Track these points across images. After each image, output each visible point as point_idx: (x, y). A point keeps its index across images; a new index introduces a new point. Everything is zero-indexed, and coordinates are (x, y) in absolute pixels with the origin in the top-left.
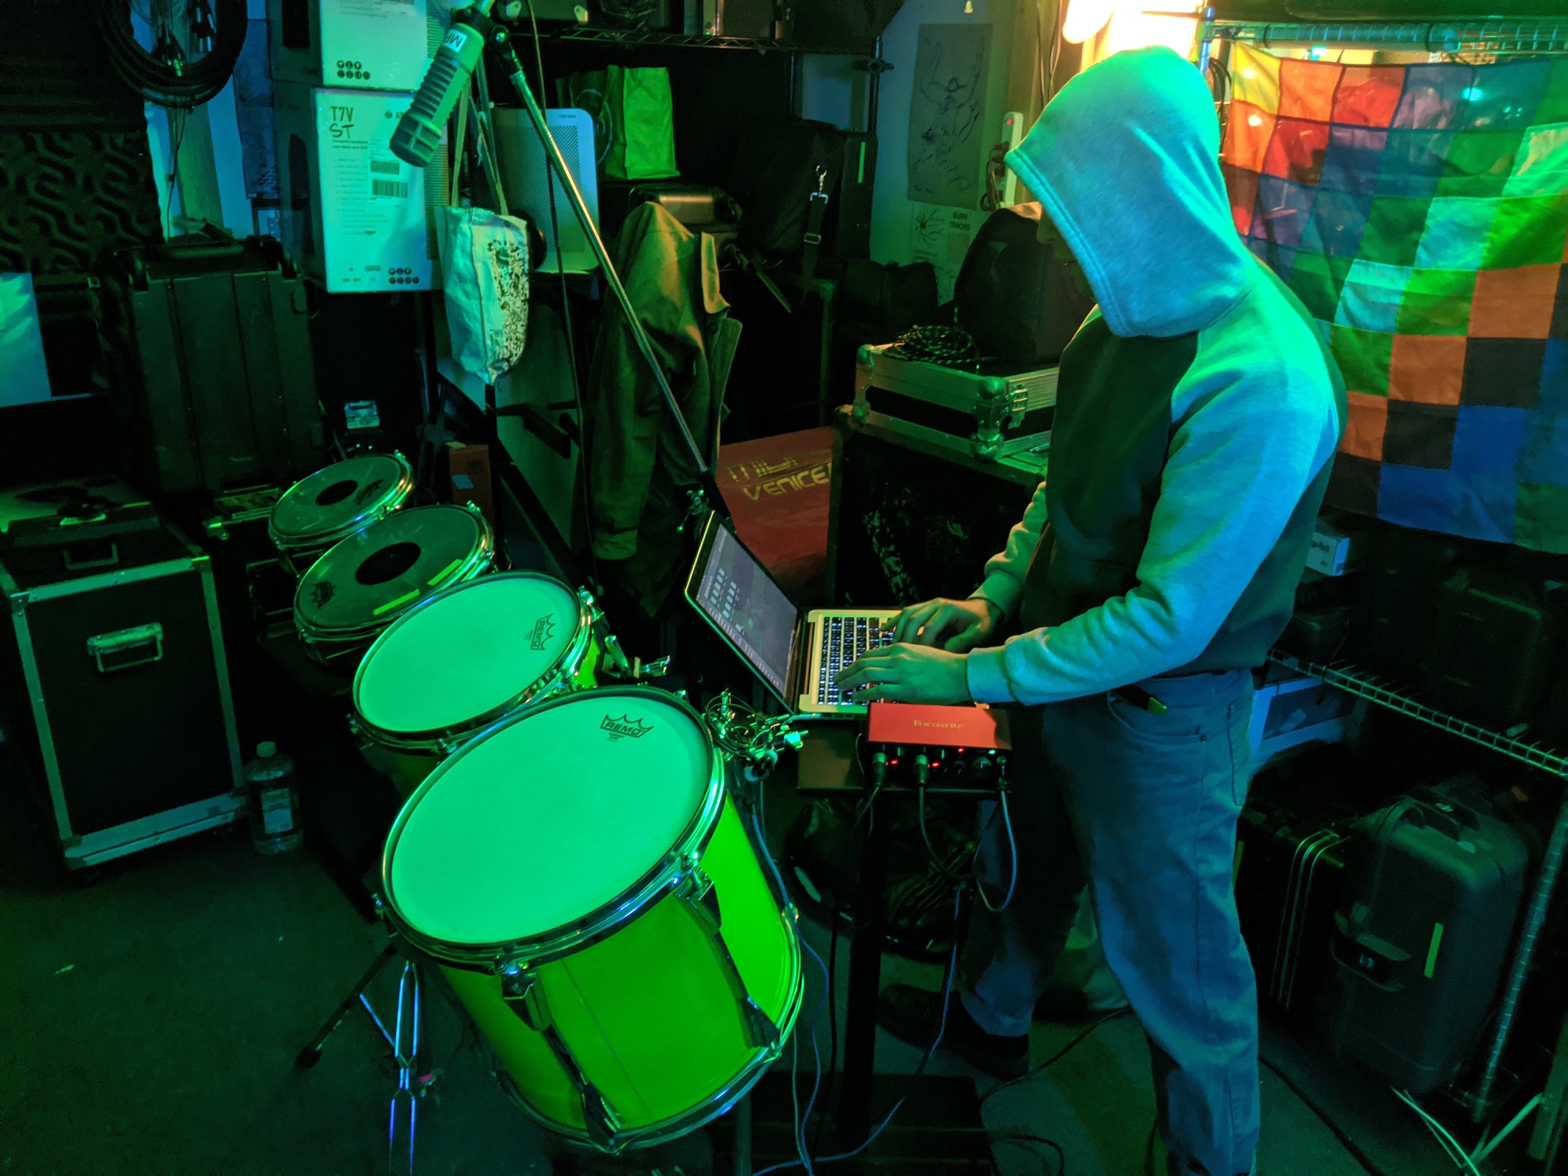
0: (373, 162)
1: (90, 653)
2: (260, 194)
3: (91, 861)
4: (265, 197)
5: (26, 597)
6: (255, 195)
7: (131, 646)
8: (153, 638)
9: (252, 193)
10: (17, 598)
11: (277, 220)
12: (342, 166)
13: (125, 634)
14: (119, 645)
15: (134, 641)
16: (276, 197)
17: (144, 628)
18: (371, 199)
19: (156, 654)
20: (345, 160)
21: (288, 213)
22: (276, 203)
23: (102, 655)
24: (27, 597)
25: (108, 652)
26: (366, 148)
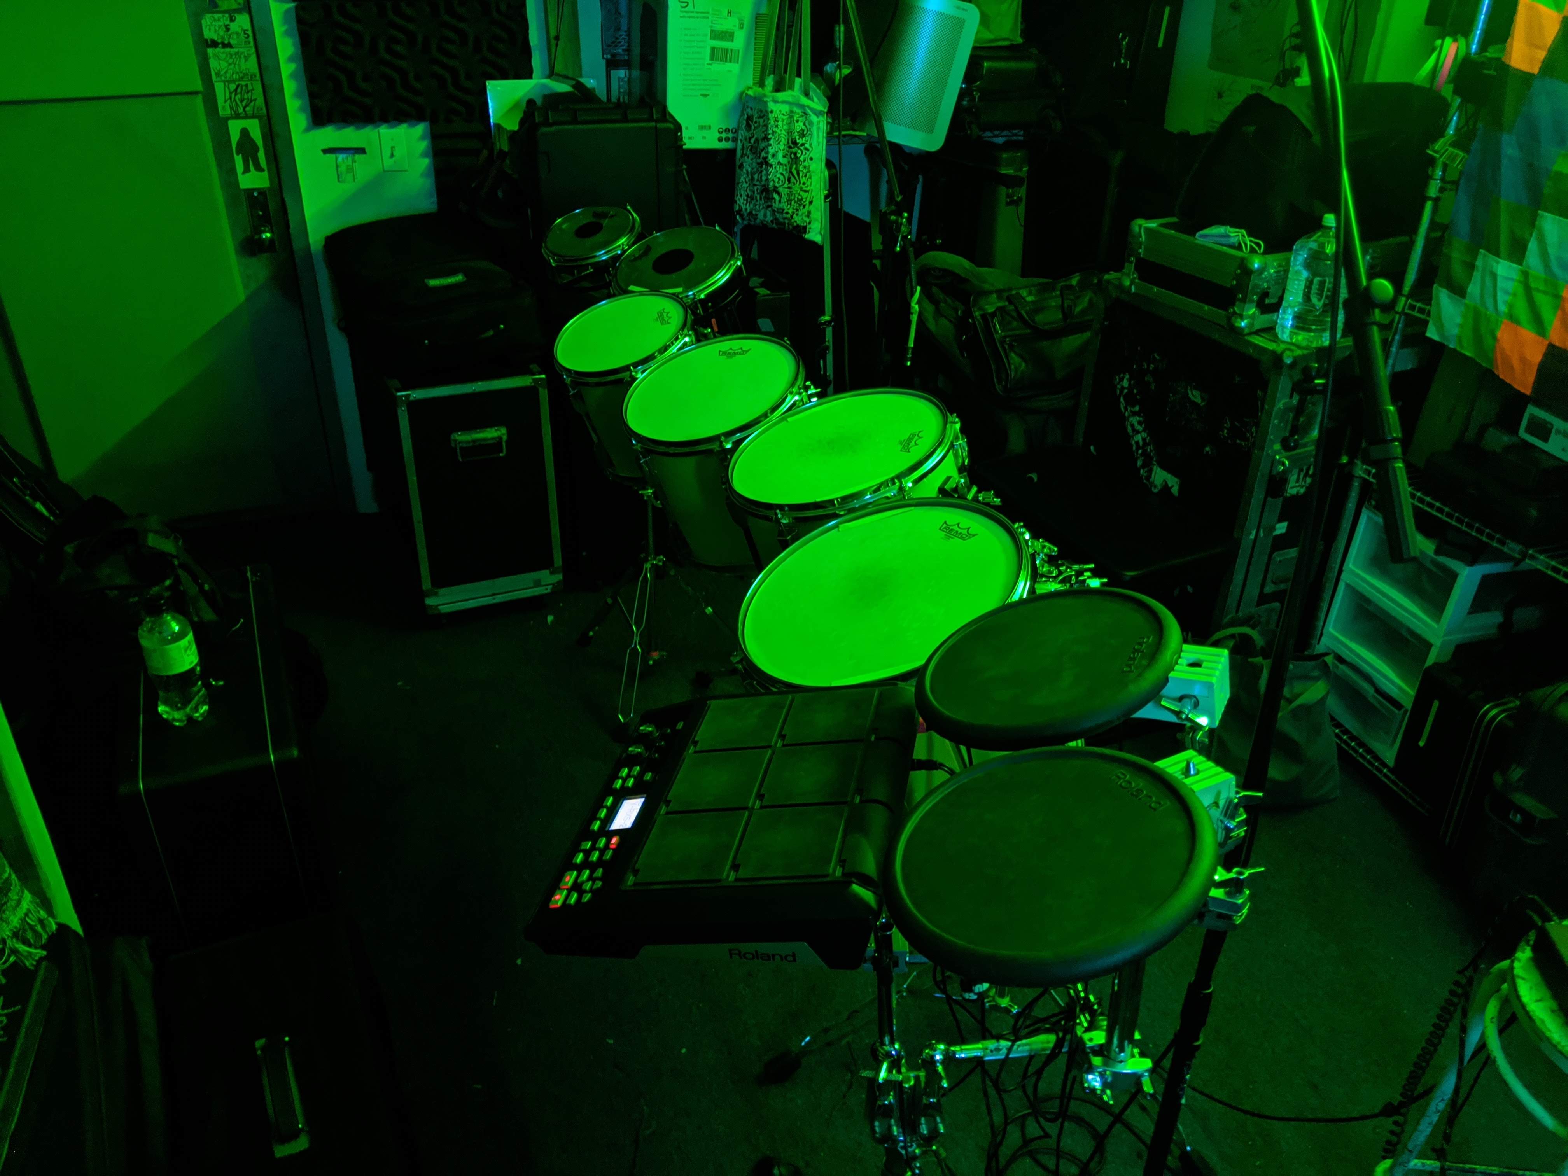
0: (712, 31)
1: (453, 445)
2: (613, 55)
3: (445, 609)
4: (618, 58)
5: (407, 396)
6: (609, 56)
7: (482, 443)
8: (500, 438)
9: (607, 54)
10: (402, 396)
11: (626, 79)
12: (686, 35)
13: (479, 432)
14: (474, 441)
15: (485, 439)
16: (626, 57)
17: (493, 430)
18: (708, 64)
19: (502, 452)
20: (689, 29)
21: (636, 73)
22: (627, 64)
23: (462, 449)
24: (409, 395)
25: (465, 445)
26: (708, 18)
